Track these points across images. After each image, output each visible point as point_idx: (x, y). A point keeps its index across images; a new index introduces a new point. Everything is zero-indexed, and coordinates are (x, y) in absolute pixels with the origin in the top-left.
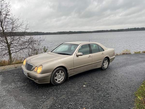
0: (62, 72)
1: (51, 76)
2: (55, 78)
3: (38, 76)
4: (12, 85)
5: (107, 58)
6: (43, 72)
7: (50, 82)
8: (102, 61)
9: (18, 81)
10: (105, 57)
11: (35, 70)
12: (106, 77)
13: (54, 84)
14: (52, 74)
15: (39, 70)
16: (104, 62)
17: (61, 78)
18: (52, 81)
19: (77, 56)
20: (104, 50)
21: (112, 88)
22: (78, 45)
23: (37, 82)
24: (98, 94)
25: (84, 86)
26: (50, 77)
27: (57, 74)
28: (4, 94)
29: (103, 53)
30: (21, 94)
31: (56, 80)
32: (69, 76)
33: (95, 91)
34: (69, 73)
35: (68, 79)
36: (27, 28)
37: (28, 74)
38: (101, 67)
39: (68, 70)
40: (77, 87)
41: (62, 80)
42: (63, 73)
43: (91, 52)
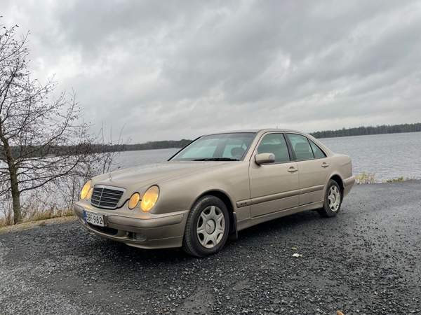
0: (217, 213)
1: (188, 220)
2: (200, 230)
3: (146, 221)
4: (45, 263)
5: (336, 179)
6: (161, 208)
7: (183, 243)
8: (325, 186)
10: (331, 175)
11: (132, 204)
13: (196, 254)
15: (149, 203)
16: (328, 193)
17: (215, 234)
18: (188, 240)
19: (258, 164)
20: (326, 155)
21: (387, 256)
22: (255, 134)
23: (138, 244)
24: (357, 274)
25: (296, 255)
26: (183, 224)
27: (204, 219)
28: (25, 289)
29: (324, 163)
30: (88, 286)
31: (202, 236)
32: (239, 228)
33: (341, 267)
34: (237, 216)
35: (236, 238)
36: (74, 114)
37: (106, 219)
39: (235, 208)
40: (272, 259)
41: (218, 241)
42: (221, 217)
43: (292, 157)
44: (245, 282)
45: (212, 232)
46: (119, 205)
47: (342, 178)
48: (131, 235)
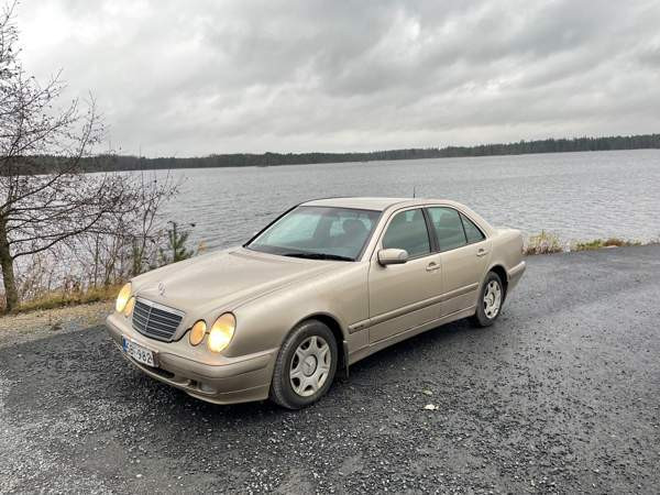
0: (319, 345)
1: (276, 365)
2: (294, 374)
3: (216, 369)
5: (499, 271)
6: (238, 348)
7: (270, 394)
8: (479, 284)
9: (96, 395)
10: (490, 267)
11: (195, 337)
12: (510, 359)
13: (286, 405)
14: (279, 354)
15: (220, 338)
16: (485, 292)
17: (317, 375)
18: (277, 389)
19: (382, 264)
20: (484, 237)
21: (557, 409)
22: (380, 213)
23: (205, 395)
24: (512, 444)
25: (430, 407)
26: (271, 366)
27: (300, 356)
28: (45, 466)
29: (481, 250)
30: (135, 464)
31: (297, 382)
32: (351, 361)
33: (491, 430)
34: (349, 347)
37: (156, 357)
38: (473, 313)
39: (346, 335)
40: (396, 413)
41: (320, 384)
42: (326, 348)
43: (434, 247)
44: (355, 459)
45: (312, 374)
46: (176, 336)
47: (506, 268)
48: (194, 383)
